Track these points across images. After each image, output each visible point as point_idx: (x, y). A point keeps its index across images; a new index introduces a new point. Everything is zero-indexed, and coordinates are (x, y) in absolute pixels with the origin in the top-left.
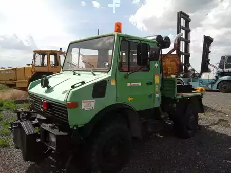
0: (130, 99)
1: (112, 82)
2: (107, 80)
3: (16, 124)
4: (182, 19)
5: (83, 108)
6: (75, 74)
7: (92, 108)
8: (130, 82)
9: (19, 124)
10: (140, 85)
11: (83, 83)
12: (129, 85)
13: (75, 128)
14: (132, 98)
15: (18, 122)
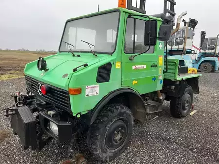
0: (134, 82)
1: (117, 65)
2: (112, 63)
3: (12, 110)
4: (168, 2)
5: (86, 95)
6: (74, 56)
7: (97, 94)
8: (136, 65)
9: (16, 110)
10: (145, 67)
11: (86, 65)
12: (134, 67)
13: (79, 116)
14: (136, 82)
15: (14, 108)
